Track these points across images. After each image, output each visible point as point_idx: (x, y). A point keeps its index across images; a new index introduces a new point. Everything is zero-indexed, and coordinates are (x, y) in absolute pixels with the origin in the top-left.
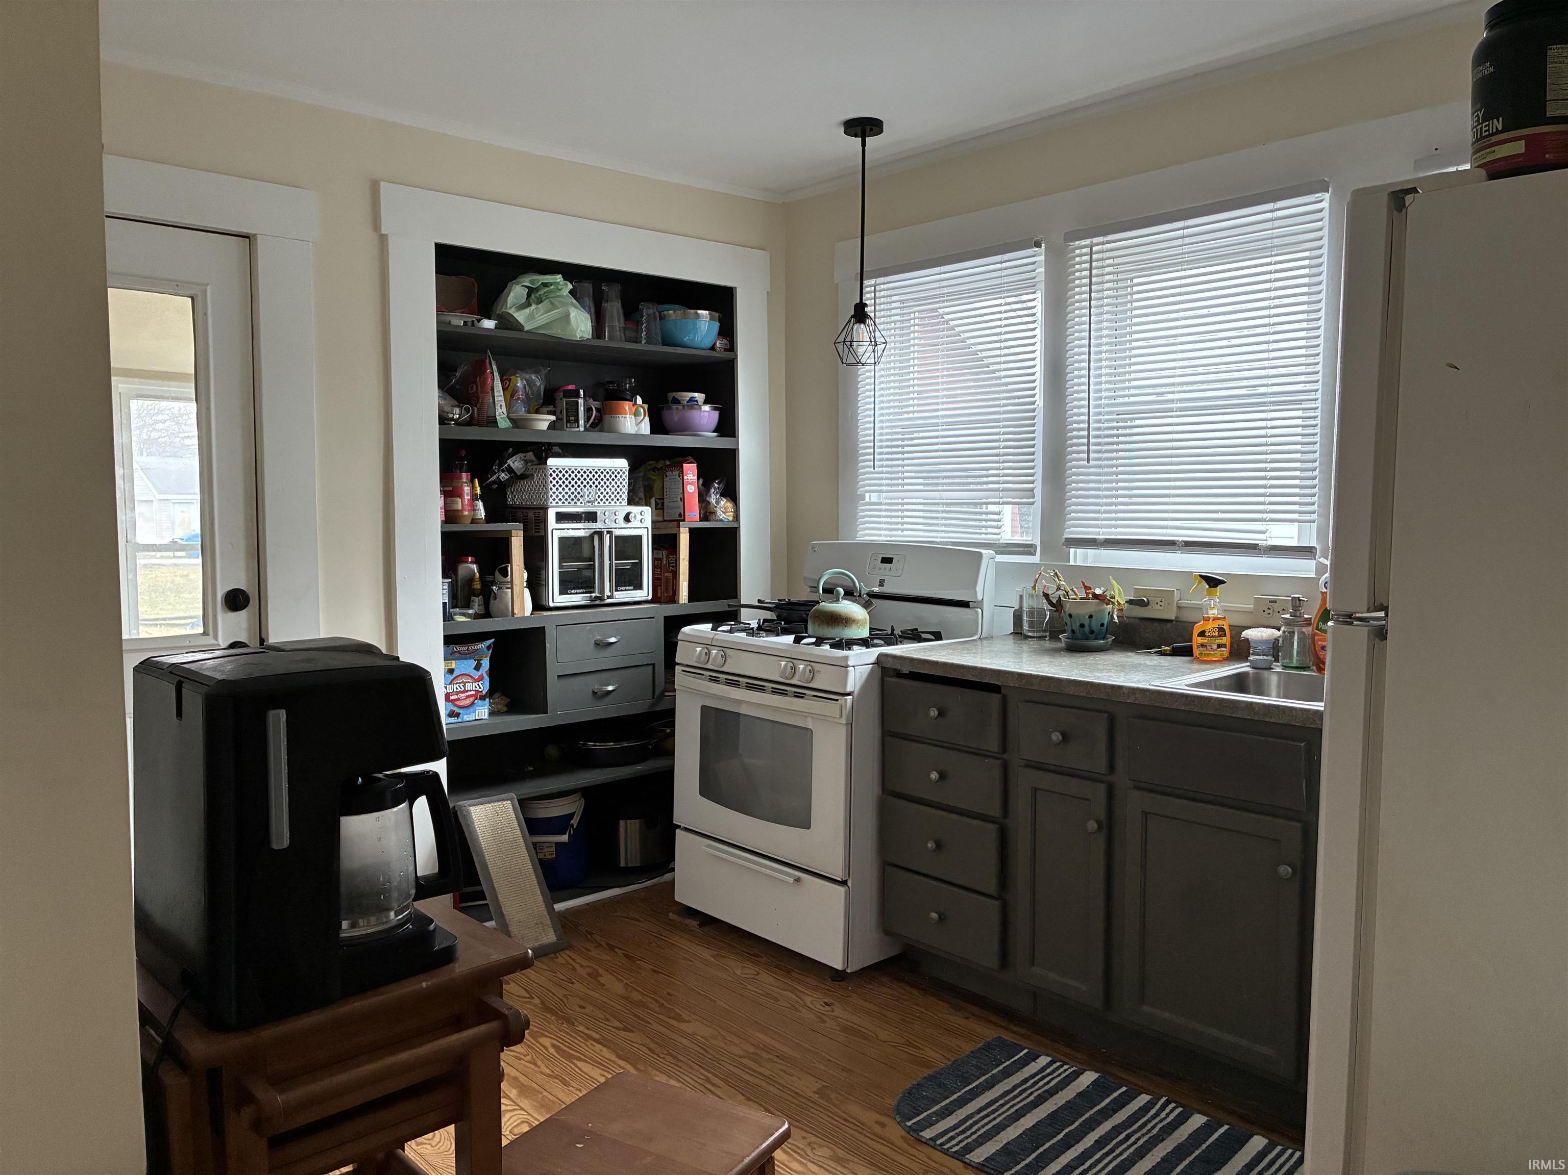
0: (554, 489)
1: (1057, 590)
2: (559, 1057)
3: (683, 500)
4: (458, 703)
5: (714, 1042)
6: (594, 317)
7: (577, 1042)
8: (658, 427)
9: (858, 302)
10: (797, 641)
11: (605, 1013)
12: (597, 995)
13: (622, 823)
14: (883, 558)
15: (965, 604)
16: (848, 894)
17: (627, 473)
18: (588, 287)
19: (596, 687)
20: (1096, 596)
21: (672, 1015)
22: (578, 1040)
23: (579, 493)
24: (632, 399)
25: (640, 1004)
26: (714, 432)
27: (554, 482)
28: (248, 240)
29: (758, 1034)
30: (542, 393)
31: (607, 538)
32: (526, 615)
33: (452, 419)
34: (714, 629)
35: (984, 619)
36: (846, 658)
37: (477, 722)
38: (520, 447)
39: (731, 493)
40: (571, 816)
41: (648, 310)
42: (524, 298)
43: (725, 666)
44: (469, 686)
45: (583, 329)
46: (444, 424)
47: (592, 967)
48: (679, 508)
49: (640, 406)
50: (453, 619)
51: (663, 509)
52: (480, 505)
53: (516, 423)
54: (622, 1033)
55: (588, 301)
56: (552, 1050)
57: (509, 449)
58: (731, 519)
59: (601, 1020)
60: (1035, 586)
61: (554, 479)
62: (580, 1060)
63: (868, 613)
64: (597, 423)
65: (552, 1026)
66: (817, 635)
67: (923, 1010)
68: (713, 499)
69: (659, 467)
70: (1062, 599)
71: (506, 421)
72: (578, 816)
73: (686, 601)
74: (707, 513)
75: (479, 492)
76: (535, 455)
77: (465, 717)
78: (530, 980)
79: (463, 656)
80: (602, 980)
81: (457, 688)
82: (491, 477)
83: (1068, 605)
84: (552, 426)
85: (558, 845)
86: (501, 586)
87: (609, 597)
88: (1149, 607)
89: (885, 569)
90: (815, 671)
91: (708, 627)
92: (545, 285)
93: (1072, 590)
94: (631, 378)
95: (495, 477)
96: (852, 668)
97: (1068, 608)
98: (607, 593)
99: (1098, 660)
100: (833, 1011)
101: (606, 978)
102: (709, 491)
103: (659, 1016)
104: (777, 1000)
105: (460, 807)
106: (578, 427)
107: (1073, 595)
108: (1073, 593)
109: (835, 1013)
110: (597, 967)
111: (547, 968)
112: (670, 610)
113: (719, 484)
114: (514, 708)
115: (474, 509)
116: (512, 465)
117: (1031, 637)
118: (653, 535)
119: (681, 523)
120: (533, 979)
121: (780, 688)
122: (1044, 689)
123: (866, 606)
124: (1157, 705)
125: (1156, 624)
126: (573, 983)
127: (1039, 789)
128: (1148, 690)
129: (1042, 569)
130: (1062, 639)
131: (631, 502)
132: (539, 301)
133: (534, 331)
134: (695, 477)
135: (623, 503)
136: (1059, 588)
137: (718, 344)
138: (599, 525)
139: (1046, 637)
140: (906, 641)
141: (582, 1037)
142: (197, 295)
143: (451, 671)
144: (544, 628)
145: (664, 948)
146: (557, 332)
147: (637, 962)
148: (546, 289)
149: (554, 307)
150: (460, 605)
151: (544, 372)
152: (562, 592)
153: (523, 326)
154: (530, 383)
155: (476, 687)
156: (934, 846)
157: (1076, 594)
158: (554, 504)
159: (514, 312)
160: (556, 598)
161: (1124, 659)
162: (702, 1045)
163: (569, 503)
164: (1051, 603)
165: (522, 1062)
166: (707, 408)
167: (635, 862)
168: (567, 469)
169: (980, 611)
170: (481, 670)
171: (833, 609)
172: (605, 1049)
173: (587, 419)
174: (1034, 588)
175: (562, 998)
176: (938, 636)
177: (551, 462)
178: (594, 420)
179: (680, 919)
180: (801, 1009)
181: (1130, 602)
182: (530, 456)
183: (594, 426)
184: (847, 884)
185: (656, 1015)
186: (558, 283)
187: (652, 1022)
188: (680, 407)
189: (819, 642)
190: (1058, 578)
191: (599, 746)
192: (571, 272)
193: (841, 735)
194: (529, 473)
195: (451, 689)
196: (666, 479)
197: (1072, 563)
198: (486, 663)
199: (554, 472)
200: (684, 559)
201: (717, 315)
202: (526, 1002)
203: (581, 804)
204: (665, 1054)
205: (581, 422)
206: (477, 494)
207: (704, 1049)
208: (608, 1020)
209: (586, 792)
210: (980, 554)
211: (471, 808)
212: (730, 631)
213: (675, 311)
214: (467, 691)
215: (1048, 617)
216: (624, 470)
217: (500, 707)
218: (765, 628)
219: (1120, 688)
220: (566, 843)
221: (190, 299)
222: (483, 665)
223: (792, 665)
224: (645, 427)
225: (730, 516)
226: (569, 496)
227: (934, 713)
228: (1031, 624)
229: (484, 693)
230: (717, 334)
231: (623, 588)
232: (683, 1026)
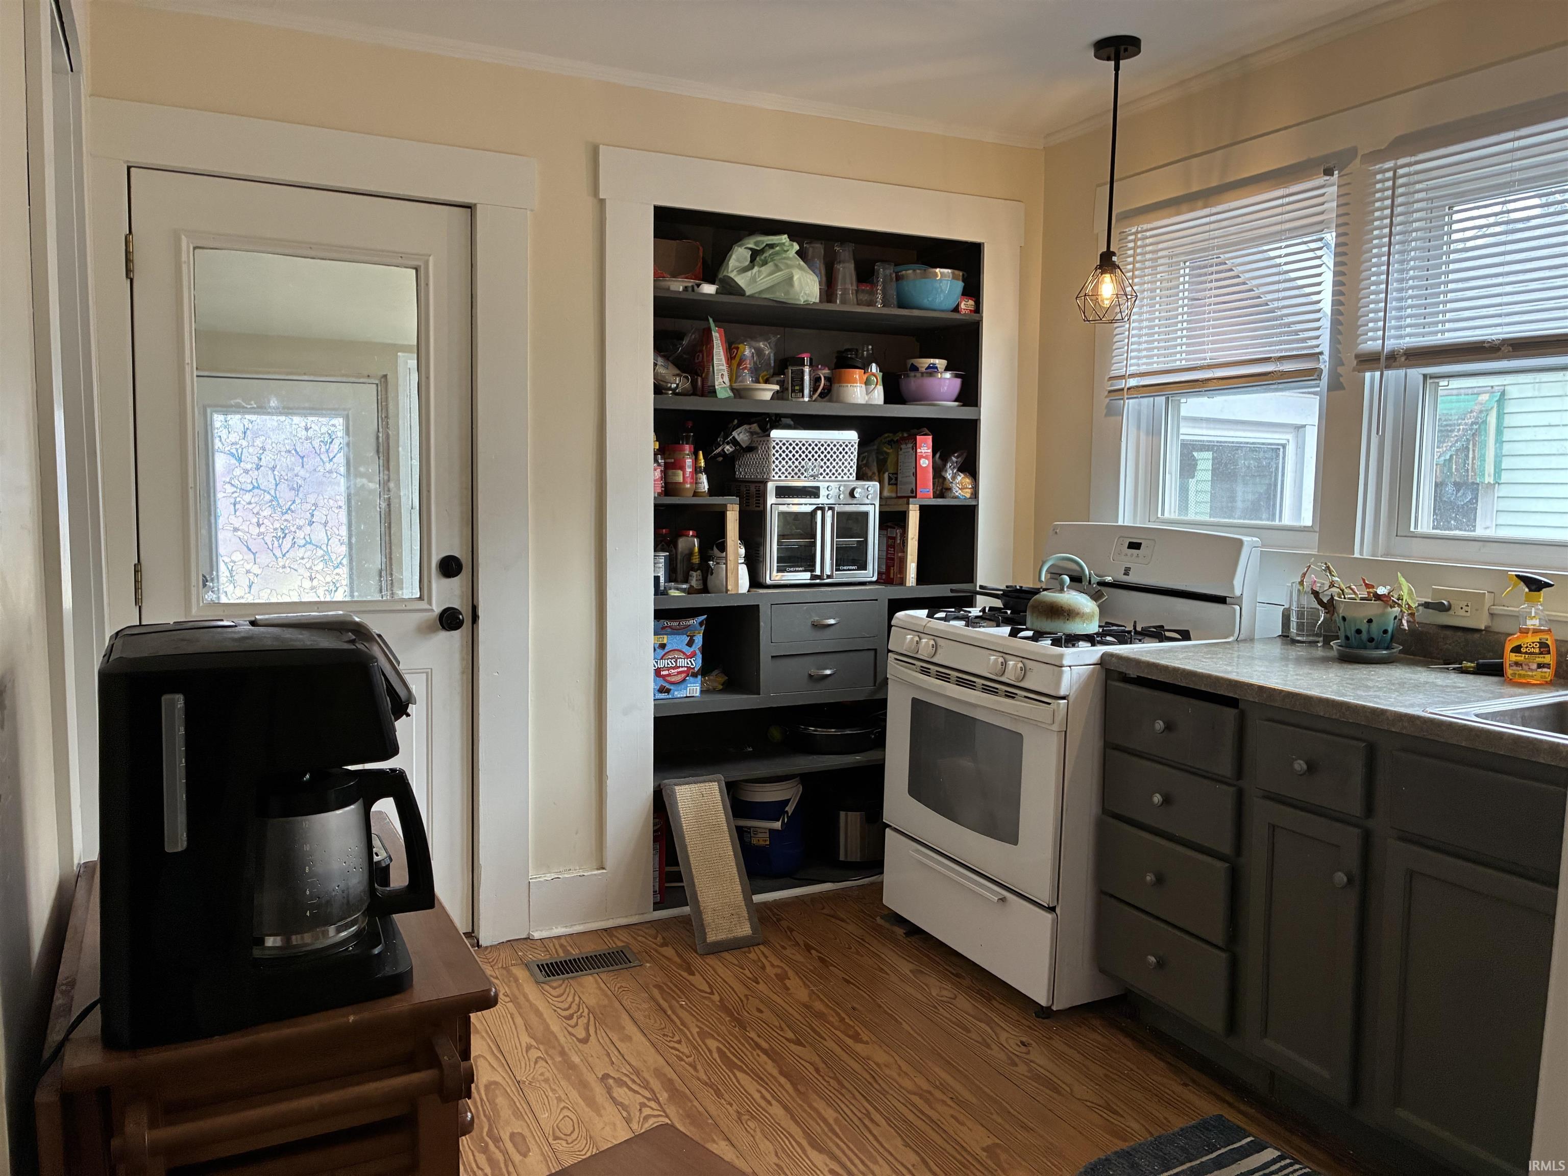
0: (777, 462)
1: (1330, 587)
2: (721, 1064)
3: (915, 474)
4: (669, 678)
5: (887, 1071)
6: (824, 279)
7: (744, 1050)
8: (893, 395)
9: (1105, 250)
10: (1014, 634)
11: (781, 1021)
12: (779, 1000)
13: (842, 814)
14: (1130, 543)
15: (1221, 600)
16: (1056, 922)
17: (856, 446)
18: (818, 248)
19: (813, 672)
20: (1378, 597)
21: (851, 1033)
22: (746, 1047)
23: (803, 467)
24: (865, 367)
25: (820, 1016)
26: (955, 401)
27: (777, 455)
28: (470, 210)
29: (937, 1070)
30: (772, 362)
31: (829, 514)
32: (740, 592)
33: (670, 389)
34: (930, 616)
35: (1243, 618)
36: (1061, 656)
37: (687, 700)
38: (745, 418)
39: (970, 468)
40: (786, 802)
41: (884, 272)
42: (747, 261)
43: (937, 656)
44: (681, 662)
45: (807, 292)
46: (661, 393)
47: (782, 968)
48: (911, 483)
49: (874, 375)
50: (667, 594)
51: (896, 484)
52: (704, 478)
53: (738, 393)
54: (793, 1047)
55: (819, 263)
56: (716, 1055)
57: (734, 421)
58: (968, 496)
59: (775, 1029)
60: (1302, 581)
61: (777, 451)
62: (741, 1069)
63: (1099, 606)
64: (827, 394)
65: (723, 1028)
66: (1035, 627)
67: (1134, 1068)
68: (949, 475)
69: (895, 440)
70: (1336, 598)
71: (726, 391)
72: (793, 803)
73: (914, 584)
74: (942, 489)
75: (703, 464)
76: (760, 427)
77: (676, 693)
78: (716, 973)
79: (675, 631)
80: (787, 982)
81: (668, 664)
82: (716, 449)
83: (1342, 606)
84: (777, 396)
85: (772, 831)
86: (718, 561)
87: (829, 577)
88: (1451, 612)
89: (1132, 555)
90: (1028, 668)
91: (923, 613)
92: (771, 246)
93: (1350, 587)
94: (868, 345)
95: (720, 449)
96: (1069, 668)
97: (1341, 611)
98: (828, 571)
99: (1372, 675)
100: (1028, 1053)
101: (794, 982)
102: (945, 465)
103: (837, 1032)
104: (969, 1031)
105: (666, 785)
106: (803, 396)
107: (1351, 594)
108: (1351, 592)
109: (1031, 1057)
110: (787, 968)
111: (736, 962)
112: (895, 592)
113: (957, 457)
114: (731, 686)
115: (697, 482)
116: (737, 437)
117: (1299, 642)
118: (880, 512)
119: (911, 500)
120: (720, 973)
121: (991, 685)
122: (1288, 707)
123: (1095, 597)
124: (1429, 737)
125: (1459, 634)
126: (758, 983)
127: (1278, 827)
128: (1418, 718)
129: (1312, 561)
130: (1334, 647)
131: (859, 477)
132: (765, 263)
133: (757, 295)
134: (930, 451)
135: (851, 478)
136: (1332, 585)
137: (963, 306)
138: (822, 500)
139: (1318, 642)
140: (1147, 638)
141: (749, 1044)
142: (420, 266)
143: (663, 646)
144: (758, 606)
145: (862, 956)
146: (780, 296)
147: (831, 968)
148: (771, 251)
149: (778, 268)
150: (679, 580)
151: (773, 339)
152: (779, 570)
153: (744, 291)
154: (759, 352)
155: (688, 664)
156: (1154, 879)
157: (1355, 593)
158: (776, 477)
159: (735, 276)
160: (773, 575)
161: (1408, 675)
162: (872, 1073)
163: (792, 477)
164: (1321, 602)
165: (683, 1063)
166: (948, 375)
167: (855, 857)
168: (791, 441)
169: (1237, 608)
170: (694, 646)
171: (1054, 600)
172: (769, 1062)
173: (814, 389)
174: (1301, 583)
175: (743, 998)
176: (1185, 635)
177: (775, 434)
178: (823, 389)
179: (887, 925)
180: (994, 1046)
181: (1427, 605)
182: (755, 427)
183: (822, 395)
184: (1055, 911)
185: (833, 1030)
186: (784, 244)
187: (827, 1038)
188: (918, 375)
189: (1038, 636)
190: (1330, 573)
191: (820, 731)
192: (798, 231)
193: (1053, 744)
194: (754, 445)
195: (661, 664)
196: (900, 453)
197: (1357, 555)
198: (699, 640)
199: (777, 444)
200: (912, 539)
201: (961, 274)
202: (705, 998)
203: (798, 791)
204: (830, 1077)
205: (806, 391)
206: (701, 467)
207: (874, 1077)
208: (782, 1030)
209: (806, 779)
210: (1240, 542)
211: (677, 788)
212: (945, 619)
213: (914, 270)
214: (679, 667)
215: (1322, 619)
216: (853, 443)
217: (715, 684)
218: (992, 617)
219: (1383, 712)
220: (778, 830)
221: (414, 271)
222: (696, 641)
223: (1003, 661)
224: (878, 395)
225: (968, 493)
226: (793, 470)
227: (1159, 725)
228: (1300, 626)
229: (696, 670)
230: (961, 293)
231: (845, 568)
232: (859, 1048)
